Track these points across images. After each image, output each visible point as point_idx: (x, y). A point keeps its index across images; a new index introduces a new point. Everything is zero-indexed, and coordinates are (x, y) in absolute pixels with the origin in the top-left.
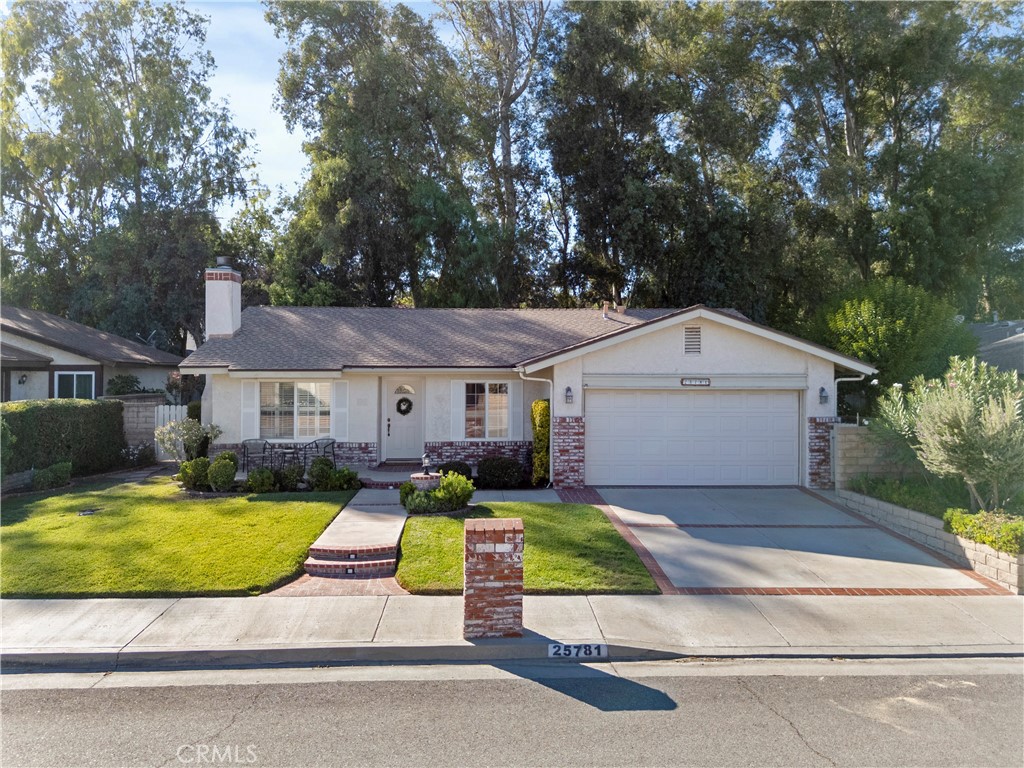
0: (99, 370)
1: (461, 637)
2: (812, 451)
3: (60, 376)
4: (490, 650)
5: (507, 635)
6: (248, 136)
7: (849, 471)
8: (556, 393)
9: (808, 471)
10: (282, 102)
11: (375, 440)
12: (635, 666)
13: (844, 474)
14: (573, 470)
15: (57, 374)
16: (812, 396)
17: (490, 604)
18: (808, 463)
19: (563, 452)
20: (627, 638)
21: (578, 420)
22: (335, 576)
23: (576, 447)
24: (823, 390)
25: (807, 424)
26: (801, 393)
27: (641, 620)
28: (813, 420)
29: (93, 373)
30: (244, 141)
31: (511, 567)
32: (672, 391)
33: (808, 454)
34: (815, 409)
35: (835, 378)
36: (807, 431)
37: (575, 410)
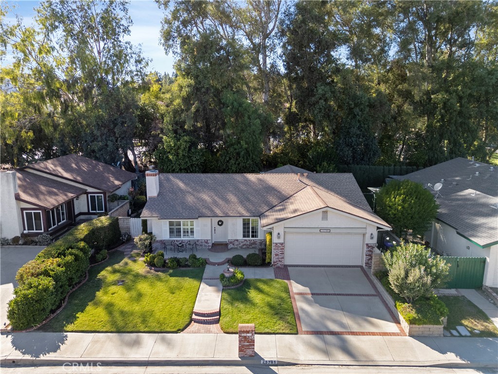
0: (105, 194)
1: (238, 356)
2: (366, 255)
3: (90, 196)
4: (245, 362)
5: (250, 356)
6: (149, 61)
7: (376, 268)
8: (275, 234)
9: (365, 262)
10: (163, 41)
11: (210, 239)
12: (284, 368)
13: (374, 269)
14: (280, 261)
15: (89, 195)
16: (368, 236)
17: (245, 349)
18: (365, 260)
19: (276, 255)
20: (283, 357)
21: (282, 244)
22: (201, 323)
23: (281, 254)
24: (372, 234)
25: (365, 246)
26: (364, 235)
27: (289, 348)
28: (367, 245)
29: (102, 195)
30: (148, 63)
31: (251, 339)
32: (316, 233)
33: (365, 256)
34: (368, 241)
35: (377, 229)
36: (365, 248)
37: (281, 241)
